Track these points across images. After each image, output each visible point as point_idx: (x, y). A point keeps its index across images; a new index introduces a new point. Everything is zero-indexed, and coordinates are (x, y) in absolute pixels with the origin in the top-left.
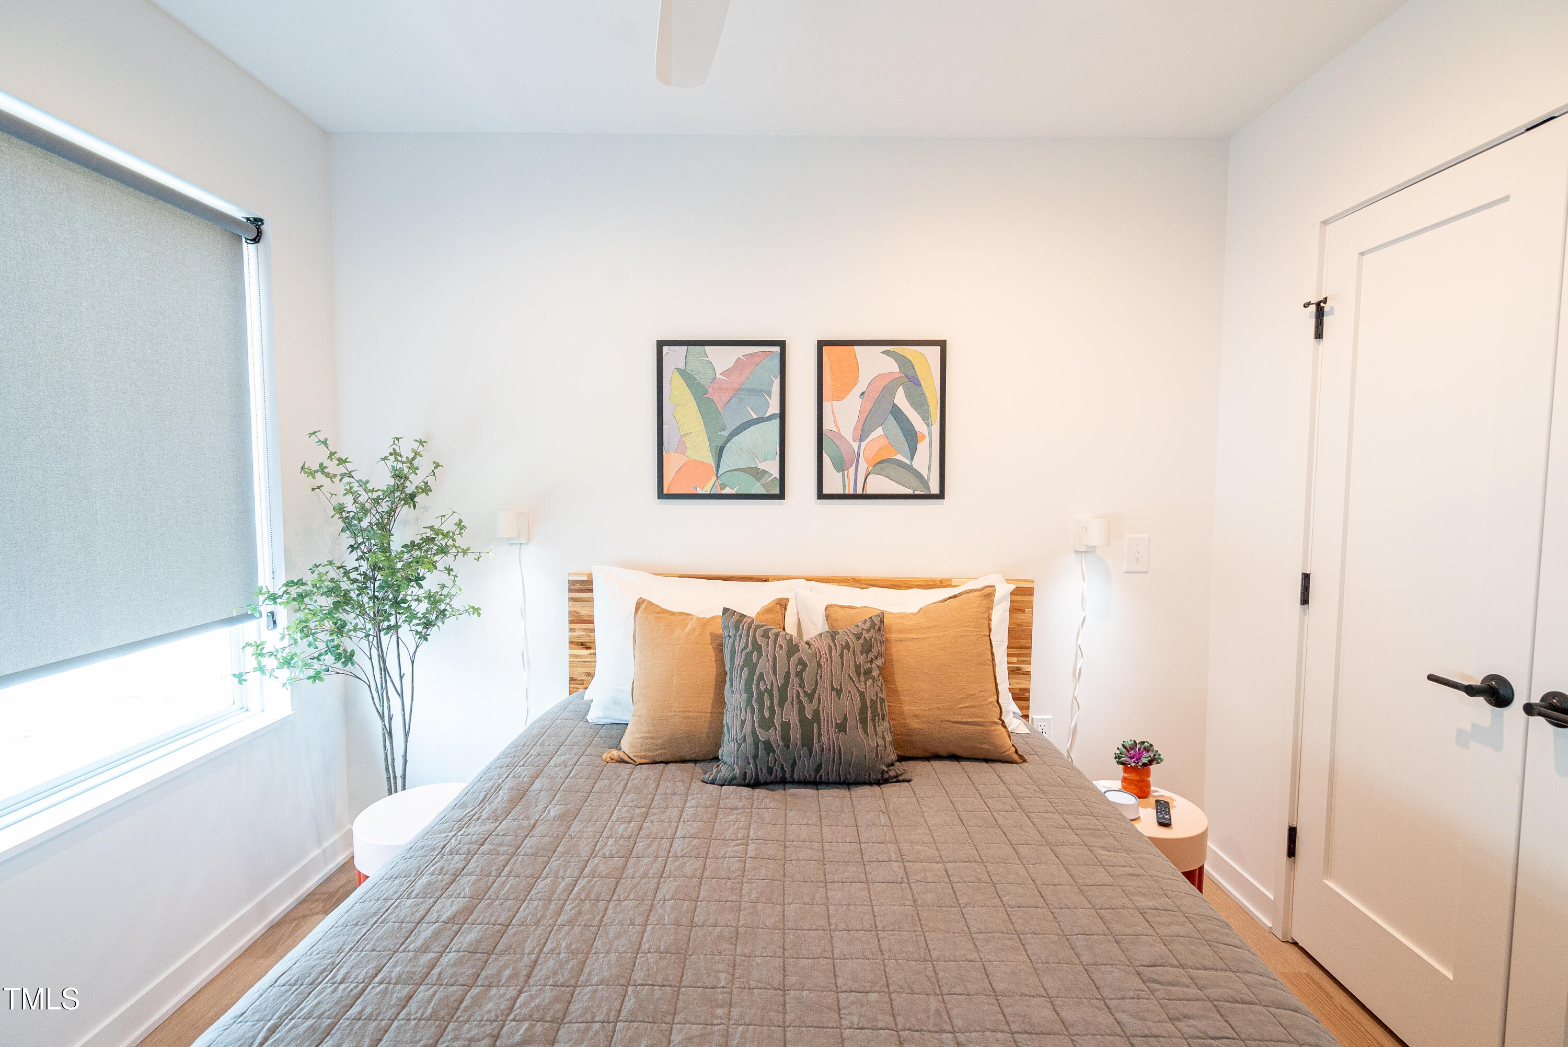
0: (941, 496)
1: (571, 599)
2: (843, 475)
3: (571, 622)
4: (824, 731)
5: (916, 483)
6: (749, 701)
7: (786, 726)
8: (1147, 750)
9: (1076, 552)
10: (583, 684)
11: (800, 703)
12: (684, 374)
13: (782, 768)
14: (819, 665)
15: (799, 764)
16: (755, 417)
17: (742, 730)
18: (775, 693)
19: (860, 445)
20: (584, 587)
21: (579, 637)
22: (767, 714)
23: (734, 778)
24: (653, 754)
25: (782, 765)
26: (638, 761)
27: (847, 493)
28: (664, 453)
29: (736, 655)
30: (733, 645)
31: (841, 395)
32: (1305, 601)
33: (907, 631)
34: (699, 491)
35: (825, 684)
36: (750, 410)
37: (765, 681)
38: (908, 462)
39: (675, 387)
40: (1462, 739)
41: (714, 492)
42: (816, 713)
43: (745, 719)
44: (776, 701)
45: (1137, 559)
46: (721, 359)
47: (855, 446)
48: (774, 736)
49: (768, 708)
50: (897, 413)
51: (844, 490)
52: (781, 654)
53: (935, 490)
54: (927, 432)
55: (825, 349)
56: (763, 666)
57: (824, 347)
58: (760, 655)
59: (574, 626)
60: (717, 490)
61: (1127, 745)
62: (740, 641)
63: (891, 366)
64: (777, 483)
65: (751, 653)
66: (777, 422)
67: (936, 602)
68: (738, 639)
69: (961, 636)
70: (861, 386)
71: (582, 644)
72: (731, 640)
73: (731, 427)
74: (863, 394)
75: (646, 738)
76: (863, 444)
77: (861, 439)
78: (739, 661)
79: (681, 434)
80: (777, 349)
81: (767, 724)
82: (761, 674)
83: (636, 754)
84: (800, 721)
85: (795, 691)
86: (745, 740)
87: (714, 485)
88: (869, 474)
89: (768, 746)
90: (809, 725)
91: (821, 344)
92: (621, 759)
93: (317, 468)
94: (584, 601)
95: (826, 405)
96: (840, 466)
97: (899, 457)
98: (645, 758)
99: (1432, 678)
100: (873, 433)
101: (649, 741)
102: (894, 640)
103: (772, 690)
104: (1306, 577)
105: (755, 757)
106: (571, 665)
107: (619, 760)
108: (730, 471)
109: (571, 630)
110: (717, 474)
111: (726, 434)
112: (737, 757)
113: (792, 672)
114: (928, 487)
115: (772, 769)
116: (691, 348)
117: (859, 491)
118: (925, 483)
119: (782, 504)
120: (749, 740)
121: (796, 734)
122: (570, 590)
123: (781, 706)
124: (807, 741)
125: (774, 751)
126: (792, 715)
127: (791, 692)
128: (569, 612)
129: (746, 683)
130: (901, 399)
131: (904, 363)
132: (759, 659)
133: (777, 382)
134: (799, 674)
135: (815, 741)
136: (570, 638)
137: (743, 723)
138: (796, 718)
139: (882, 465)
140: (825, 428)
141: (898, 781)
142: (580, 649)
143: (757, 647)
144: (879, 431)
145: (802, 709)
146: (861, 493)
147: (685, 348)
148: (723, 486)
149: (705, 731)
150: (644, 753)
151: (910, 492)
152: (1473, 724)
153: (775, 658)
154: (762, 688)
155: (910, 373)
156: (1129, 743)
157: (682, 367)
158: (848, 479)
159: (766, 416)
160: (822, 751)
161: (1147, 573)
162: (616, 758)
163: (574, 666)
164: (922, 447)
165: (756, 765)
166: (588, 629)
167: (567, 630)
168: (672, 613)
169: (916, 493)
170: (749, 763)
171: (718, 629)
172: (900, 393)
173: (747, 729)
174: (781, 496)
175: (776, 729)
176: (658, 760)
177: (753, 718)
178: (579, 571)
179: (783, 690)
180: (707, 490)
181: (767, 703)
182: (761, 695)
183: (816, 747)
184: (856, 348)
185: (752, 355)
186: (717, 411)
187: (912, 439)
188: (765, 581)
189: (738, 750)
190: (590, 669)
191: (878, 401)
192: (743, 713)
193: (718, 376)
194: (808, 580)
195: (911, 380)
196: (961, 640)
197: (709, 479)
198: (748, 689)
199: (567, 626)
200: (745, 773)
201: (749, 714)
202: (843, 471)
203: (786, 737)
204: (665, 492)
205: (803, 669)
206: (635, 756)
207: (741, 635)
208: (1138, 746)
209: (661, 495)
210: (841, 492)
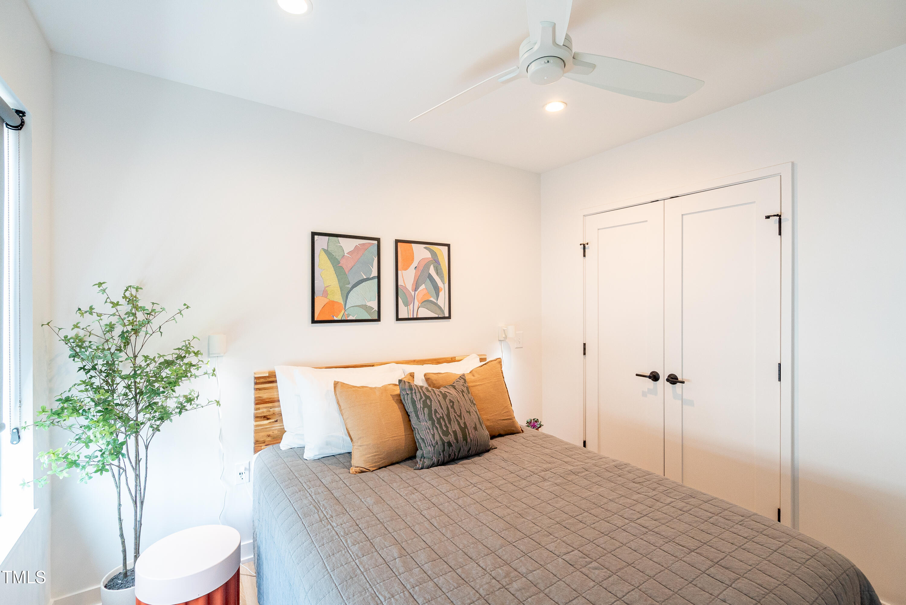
0: (449, 317)
1: (256, 389)
2: (408, 308)
3: (256, 404)
4: (470, 432)
5: (439, 311)
6: (433, 424)
7: (455, 432)
8: (536, 422)
9: (499, 340)
10: (264, 443)
11: (457, 420)
12: (326, 252)
13: (455, 454)
14: (459, 402)
15: (462, 449)
16: (365, 277)
17: (434, 439)
18: (445, 417)
19: (415, 293)
20: (266, 381)
21: (263, 412)
22: (445, 429)
23: (433, 464)
24: (379, 463)
25: (455, 452)
26: (372, 469)
27: (409, 317)
28: (315, 297)
29: (417, 403)
30: (412, 398)
31: (406, 268)
32: (585, 354)
33: (474, 381)
34: (335, 318)
35: (463, 411)
36: (363, 275)
37: (439, 413)
38: (436, 301)
39: (321, 259)
40: (644, 394)
41: (344, 318)
42: (465, 423)
43: (434, 433)
44: (447, 422)
45: (519, 342)
46: (348, 245)
47: (413, 293)
48: (451, 438)
49: (444, 425)
50: (430, 277)
51: (408, 316)
52: (441, 398)
53: (447, 315)
54: (443, 286)
55: (399, 244)
56: (435, 406)
57: (398, 243)
58: (431, 401)
59: (258, 406)
60: (345, 317)
61: (528, 421)
62: (416, 396)
63: (427, 255)
64: (376, 313)
65: (426, 400)
66: (376, 280)
67: (478, 367)
68: (414, 394)
69: (497, 381)
70: (415, 264)
71: (265, 417)
72: (410, 396)
73: (353, 282)
74: (416, 267)
75: (375, 456)
76: (417, 293)
77: (415, 290)
78: (419, 405)
79: (325, 286)
80: (376, 242)
81: (446, 433)
82: (436, 410)
83: (370, 466)
84: (461, 430)
85: (453, 415)
86: (437, 443)
87: (343, 315)
88: (419, 308)
89: (449, 444)
90: (464, 429)
91: (397, 242)
92: (361, 471)
93: (88, 309)
94: (266, 389)
95: (399, 272)
96: (406, 304)
97: (432, 299)
98: (375, 467)
99: (637, 375)
100: (420, 287)
101: (376, 457)
102: (472, 387)
103: (443, 416)
104: (585, 344)
105: (443, 451)
106: (256, 432)
107: (360, 472)
108: (352, 307)
109: (256, 409)
110: (345, 308)
111: (350, 286)
112: (434, 453)
113: (449, 407)
114: (444, 313)
115: (451, 454)
116: (331, 238)
117: (415, 317)
118: (443, 312)
119: (378, 324)
120: (440, 443)
121: (460, 435)
122: (256, 383)
123: (450, 423)
124: (465, 438)
125: (452, 446)
126: (457, 428)
127: (452, 416)
128: (255, 398)
129: (429, 415)
130: (432, 271)
131: (433, 253)
132: (431, 402)
133: (376, 259)
134: (452, 407)
135: (468, 437)
136: (255, 414)
137: (433, 435)
138: (458, 428)
139: (426, 303)
140: (399, 284)
141: (493, 449)
142: (264, 420)
143: (427, 397)
144: (423, 287)
145: (459, 424)
146: (416, 317)
147: (328, 237)
148: (349, 315)
149: (404, 445)
150: (374, 464)
151: (437, 316)
152: (648, 388)
153: (439, 401)
154: (438, 416)
155: (436, 258)
156: (529, 421)
157: (326, 248)
158: (410, 310)
159: (371, 277)
160: (471, 441)
161: (522, 348)
162: (358, 471)
163: (259, 432)
164: (441, 294)
165: (444, 454)
166: (268, 407)
167: (253, 409)
168: (359, 387)
169: (439, 316)
170: (440, 455)
171: (398, 391)
172: (432, 267)
173: (437, 437)
174: (379, 320)
175: (451, 435)
176: (381, 466)
177: (438, 432)
178: (263, 371)
179: (448, 415)
180: (339, 318)
181: (443, 424)
182: (439, 420)
183: (469, 440)
184: (413, 245)
185: (364, 244)
186: (345, 274)
187: (437, 290)
188: (372, 366)
189: (434, 450)
190: (270, 432)
191: (423, 271)
192: (431, 431)
193: (346, 254)
194: (397, 363)
195: (436, 262)
196: (497, 383)
197: (340, 312)
198: (431, 418)
199: (252, 406)
200: (439, 460)
201: (435, 431)
202: (408, 306)
203: (456, 439)
204: (316, 319)
205: (453, 404)
206: (369, 467)
207: (415, 393)
208: (532, 421)
209: (314, 321)
210: (407, 317)
